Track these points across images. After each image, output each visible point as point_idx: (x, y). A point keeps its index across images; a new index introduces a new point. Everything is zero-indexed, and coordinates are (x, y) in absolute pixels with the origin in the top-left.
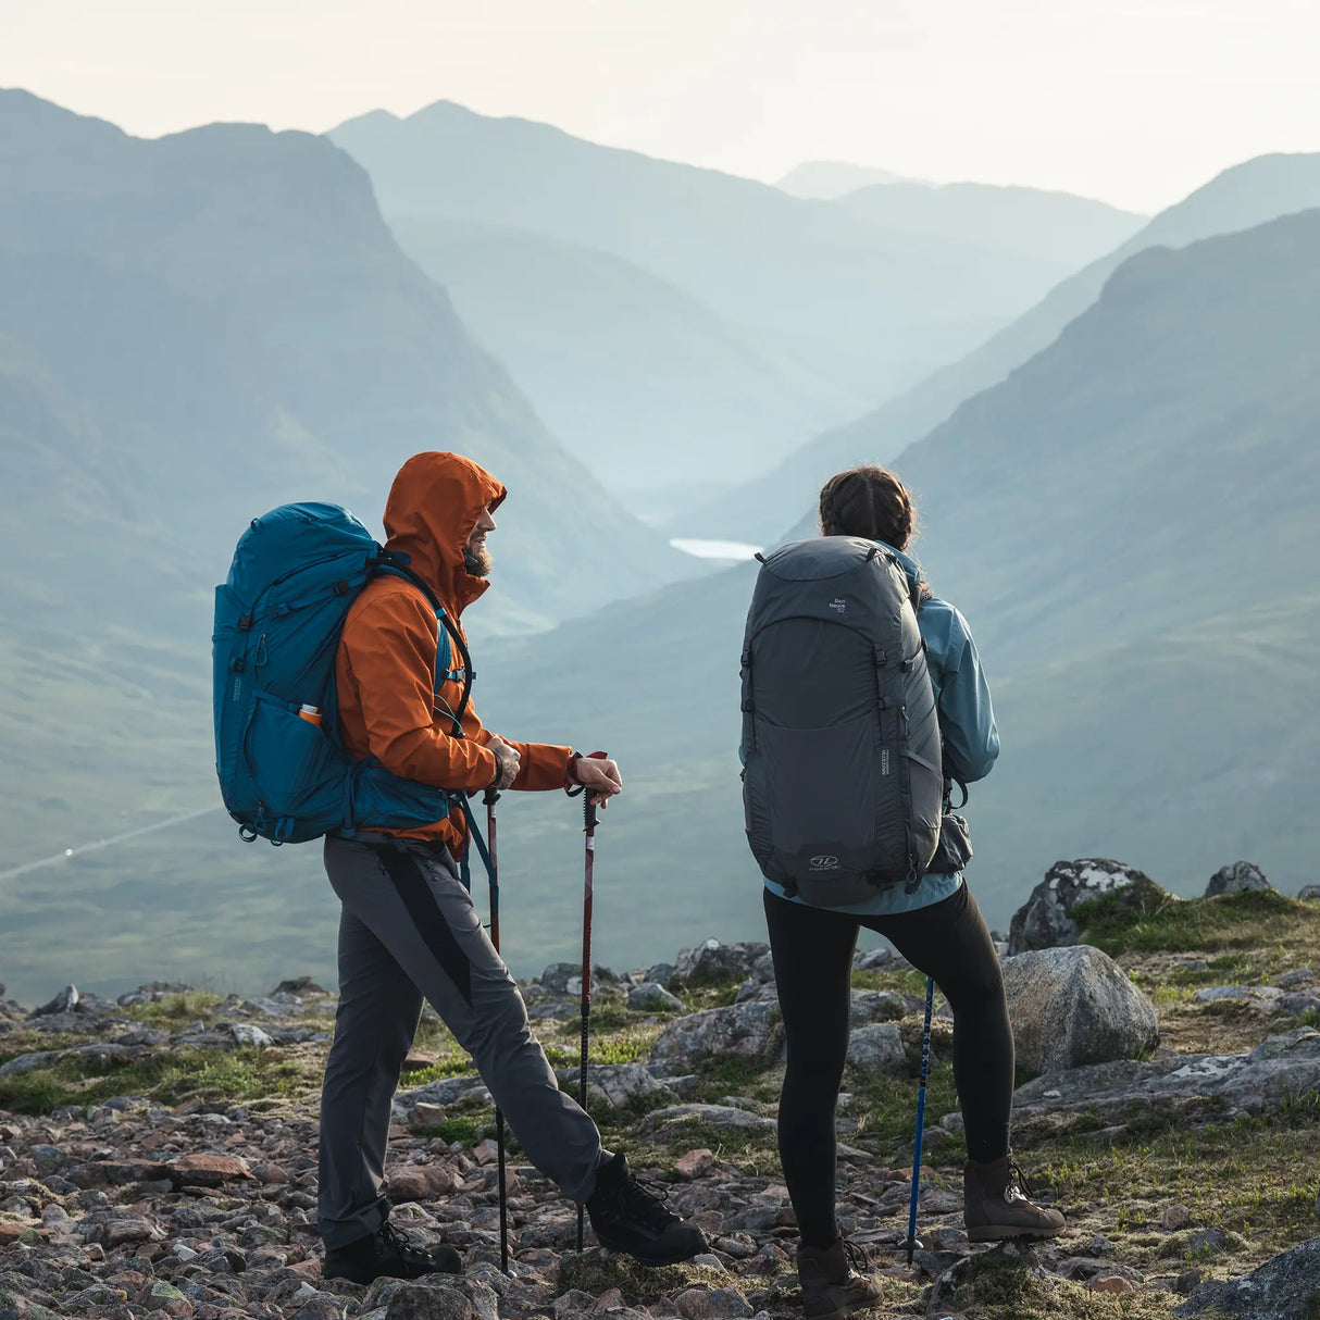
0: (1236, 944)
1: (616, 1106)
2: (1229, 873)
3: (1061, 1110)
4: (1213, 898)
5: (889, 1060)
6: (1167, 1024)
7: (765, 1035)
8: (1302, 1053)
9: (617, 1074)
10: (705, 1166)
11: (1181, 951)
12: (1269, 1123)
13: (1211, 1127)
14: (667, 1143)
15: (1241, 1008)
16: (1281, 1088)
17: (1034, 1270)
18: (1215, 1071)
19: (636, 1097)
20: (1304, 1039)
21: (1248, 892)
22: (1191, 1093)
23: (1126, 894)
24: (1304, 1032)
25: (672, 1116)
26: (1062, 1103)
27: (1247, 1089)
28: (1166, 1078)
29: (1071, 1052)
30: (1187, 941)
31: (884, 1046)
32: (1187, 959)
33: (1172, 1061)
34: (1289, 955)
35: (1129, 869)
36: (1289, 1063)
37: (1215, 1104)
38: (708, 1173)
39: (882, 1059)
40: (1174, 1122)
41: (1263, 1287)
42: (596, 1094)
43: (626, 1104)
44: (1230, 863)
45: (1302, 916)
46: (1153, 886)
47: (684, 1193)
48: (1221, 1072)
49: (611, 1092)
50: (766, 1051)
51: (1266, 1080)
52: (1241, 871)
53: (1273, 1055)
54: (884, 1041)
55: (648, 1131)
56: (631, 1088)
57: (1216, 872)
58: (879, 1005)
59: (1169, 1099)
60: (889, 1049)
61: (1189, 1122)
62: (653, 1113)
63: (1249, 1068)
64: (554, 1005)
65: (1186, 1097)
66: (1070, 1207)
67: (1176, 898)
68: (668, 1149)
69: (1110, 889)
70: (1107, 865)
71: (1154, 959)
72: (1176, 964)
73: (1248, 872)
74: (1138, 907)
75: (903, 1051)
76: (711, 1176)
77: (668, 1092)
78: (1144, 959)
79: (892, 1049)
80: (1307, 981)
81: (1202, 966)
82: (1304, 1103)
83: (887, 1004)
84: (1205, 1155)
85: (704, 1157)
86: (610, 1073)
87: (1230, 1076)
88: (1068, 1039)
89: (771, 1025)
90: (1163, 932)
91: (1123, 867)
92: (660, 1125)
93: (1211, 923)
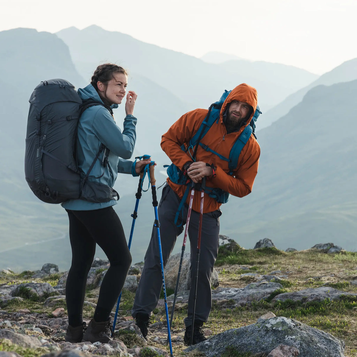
0: (260, 263)
1: (39, 296)
2: (262, 242)
3: (181, 302)
4: (256, 249)
5: (132, 287)
6: (228, 283)
7: (94, 278)
8: (261, 288)
9: (41, 286)
10: (62, 314)
11: (242, 264)
12: (247, 309)
13: (228, 309)
14: (52, 306)
15: (252, 278)
16: (252, 298)
17: (139, 335)
18: (233, 293)
19: (47, 294)
20: (262, 284)
21: (267, 248)
22: (224, 299)
23: (228, 246)
24: (263, 282)
25: (55, 298)
26: (182, 300)
27: (241, 298)
28: (217, 294)
29: (187, 285)
30: (244, 261)
31: (131, 282)
32: (243, 267)
33: (220, 289)
34: (275, 266)
35: (229, 238)
36: (256, 290)
37: (230, 302)
38: (62, 316)
39: (130, 286)
40: (216, 307)
41: (212, 344)
42: (33, 292)
43: (43, 295)
44: (262, 239)
45: (283, 256)
46: (236, 244)
47: (51, 320)
48: (235, 293)
49: (39, 291)
50: (94, 283)
51: (248, 296)
52: (265, 241)
53: (252, 288)
54: (131, 281)
55: (47, 303)
56: (45, 291)
57: (258, 241)
58: (131, 270)
59: (216, 300)
60: (132, 284)
61: (222, 307)
62: (49, 298)
63: (243, 292)
64: (40, 274)
65: (222, 300)
66: (175, 330)
67: (244, 248)
68: (52, 308)
69: (222, 245)
70: (222, 237)
71: (233, 266)
72: (239, 268)
73: (268, 242)
74: (231, 251)
75: (137, 284)
76: (64, 317)
77: (58, 293)
78: (230, 266)
79: (134, 283)
80: (278, 274)
81: (248, 269)
82: (259, 303)
83: (134, 270)
84: (224, 317)
85: (62, 311)
86: (38, 285)
87: (237, 294)
88: (187, 280)
89: (96, 275)
90: (237, 259)
91: (227, 238)
92: (51, 301)
93: (254, 257)
